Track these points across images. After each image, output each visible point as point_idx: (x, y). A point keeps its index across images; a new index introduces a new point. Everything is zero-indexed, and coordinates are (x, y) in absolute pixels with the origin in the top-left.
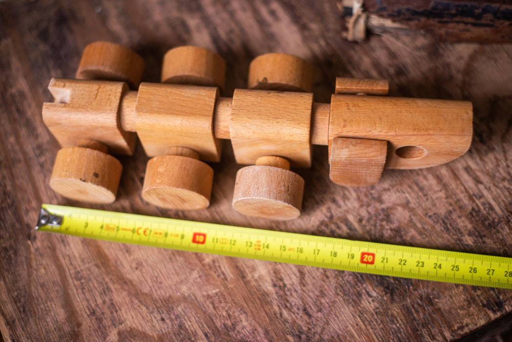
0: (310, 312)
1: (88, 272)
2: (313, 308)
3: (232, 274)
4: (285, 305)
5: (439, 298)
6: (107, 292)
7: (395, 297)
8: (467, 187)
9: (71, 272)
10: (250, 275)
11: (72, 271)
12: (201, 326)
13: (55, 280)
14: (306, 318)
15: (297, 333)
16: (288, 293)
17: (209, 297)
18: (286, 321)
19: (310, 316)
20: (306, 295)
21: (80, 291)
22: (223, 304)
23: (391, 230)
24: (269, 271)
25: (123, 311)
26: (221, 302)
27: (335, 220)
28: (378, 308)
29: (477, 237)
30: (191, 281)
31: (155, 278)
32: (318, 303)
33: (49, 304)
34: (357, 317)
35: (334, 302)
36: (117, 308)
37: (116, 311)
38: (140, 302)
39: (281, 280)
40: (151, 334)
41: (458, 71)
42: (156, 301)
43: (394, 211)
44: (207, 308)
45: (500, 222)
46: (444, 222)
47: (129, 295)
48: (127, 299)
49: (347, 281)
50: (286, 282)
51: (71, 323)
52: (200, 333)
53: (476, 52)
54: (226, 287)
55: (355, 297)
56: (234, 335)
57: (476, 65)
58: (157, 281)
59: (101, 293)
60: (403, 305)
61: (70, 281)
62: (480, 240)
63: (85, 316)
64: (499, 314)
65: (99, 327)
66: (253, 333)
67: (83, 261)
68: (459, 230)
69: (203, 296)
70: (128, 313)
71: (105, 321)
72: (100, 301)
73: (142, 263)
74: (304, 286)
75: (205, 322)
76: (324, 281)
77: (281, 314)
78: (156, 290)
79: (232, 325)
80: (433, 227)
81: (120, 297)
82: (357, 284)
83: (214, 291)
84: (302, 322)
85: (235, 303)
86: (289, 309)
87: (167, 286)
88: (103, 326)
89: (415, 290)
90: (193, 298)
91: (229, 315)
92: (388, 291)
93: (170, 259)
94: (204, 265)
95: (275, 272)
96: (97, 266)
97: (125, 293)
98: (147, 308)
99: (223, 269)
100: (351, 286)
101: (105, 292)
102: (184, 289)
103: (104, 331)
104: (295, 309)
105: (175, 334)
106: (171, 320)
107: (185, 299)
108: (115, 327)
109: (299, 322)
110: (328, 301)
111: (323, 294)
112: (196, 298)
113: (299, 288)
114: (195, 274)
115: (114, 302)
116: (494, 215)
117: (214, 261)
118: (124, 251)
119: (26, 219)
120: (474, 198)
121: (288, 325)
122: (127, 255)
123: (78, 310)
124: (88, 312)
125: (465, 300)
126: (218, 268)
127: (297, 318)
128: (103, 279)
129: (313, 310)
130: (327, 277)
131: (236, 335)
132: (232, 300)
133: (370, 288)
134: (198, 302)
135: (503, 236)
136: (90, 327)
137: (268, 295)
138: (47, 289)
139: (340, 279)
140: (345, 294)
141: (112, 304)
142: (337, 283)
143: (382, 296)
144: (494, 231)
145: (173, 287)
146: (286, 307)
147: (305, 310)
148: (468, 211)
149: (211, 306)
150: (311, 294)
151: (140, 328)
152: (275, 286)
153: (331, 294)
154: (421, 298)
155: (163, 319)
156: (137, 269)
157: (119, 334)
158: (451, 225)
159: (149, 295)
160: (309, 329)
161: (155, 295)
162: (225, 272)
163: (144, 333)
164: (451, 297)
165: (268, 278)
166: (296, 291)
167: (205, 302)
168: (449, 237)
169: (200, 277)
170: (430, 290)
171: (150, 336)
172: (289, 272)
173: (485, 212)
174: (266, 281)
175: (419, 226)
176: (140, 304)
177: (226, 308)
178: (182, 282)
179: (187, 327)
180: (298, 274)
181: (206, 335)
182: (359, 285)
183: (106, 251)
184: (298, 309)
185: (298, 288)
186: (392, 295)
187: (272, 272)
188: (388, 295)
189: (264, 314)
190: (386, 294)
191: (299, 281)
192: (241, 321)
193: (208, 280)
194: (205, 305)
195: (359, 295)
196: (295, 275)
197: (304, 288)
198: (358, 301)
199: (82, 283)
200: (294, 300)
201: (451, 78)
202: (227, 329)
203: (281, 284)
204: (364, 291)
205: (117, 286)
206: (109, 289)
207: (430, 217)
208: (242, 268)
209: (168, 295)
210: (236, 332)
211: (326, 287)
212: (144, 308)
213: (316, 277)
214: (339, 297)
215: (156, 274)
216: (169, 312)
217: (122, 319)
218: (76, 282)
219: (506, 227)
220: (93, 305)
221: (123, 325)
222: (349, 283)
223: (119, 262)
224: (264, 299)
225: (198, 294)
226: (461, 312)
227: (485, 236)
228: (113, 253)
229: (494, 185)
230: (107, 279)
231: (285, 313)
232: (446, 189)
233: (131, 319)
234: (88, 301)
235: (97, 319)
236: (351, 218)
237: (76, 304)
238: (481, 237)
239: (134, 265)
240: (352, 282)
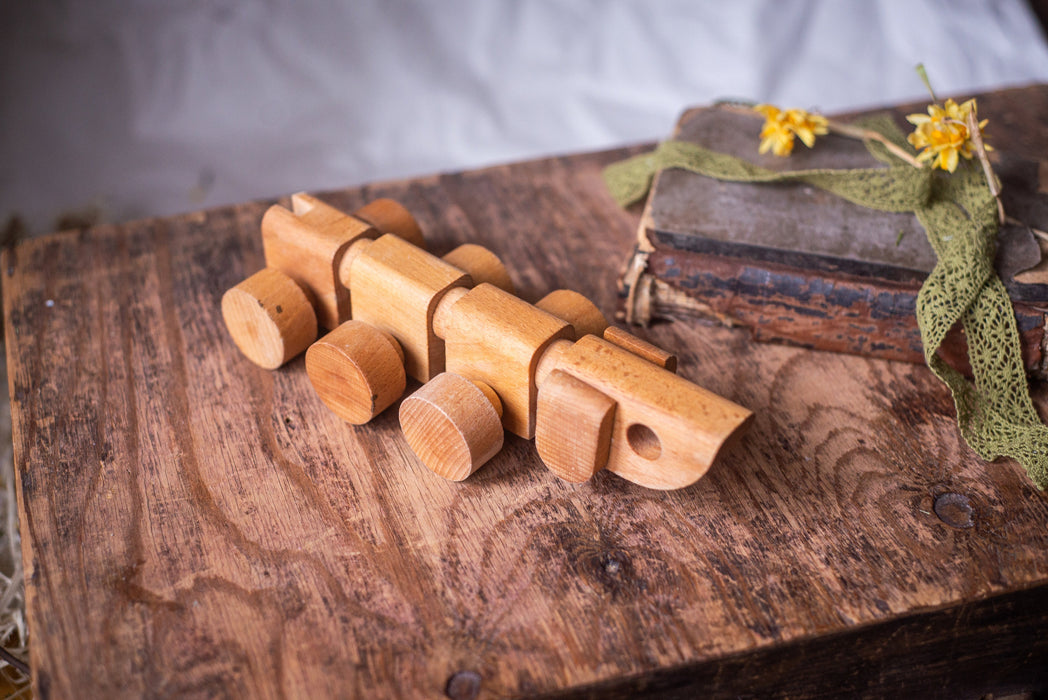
0: (488, 596)
1: (176, 507)
2: (493, 592)
3: (386, 538)
4: (453, 584)
5: (683, 608)
6: (195, 532)
7: (619, 599)
8: (754, 494)
9: (150, 503)
10: (410, 543)
11: (153, 502)
12: (321, 588)
13: (125, 508)
14: (479, 602)
15: (461, 616)
16: (461, 572)
17: (343, 558)
18: (448, 602)
19: (485, 600)
20: (486, 577)
21: (156, 525)
22: (361, 570)
23: (632, 524)
24: (440, 544)
25: (212, 555)
26: (359, 566)
27: (552, 502)
28: (590, 606)
29: (755, 549)
30: (323, 538)
31: (270, 528)
32: (502, 588)
33: (106, 532)
34: (556, 612)
35: (525, 591)
36: (204, 552)
37: (202, 555)
38: (241, 550)
39: (455, 555)
40: (243, 587)
41: (770, 372)
42: (264, 551)
43: (643, 505)
44: (336, 571)
45: (793, 537)
46: (711, 526)
47: (226, 540)
48: (222, 544)
49: (552, 570)
50: (461, 558)
51: (130, 558)
52: (317, 596)
53: (799, 356)
54: (372, 551)
55: (557, 589)
56: (367, 606)
57: (796, 369)
58: (274, 531)
59: (186, 532)
60: (628, 609)
61: (146, 511)
62: (761, 553)
63: (154, 553)
64: (769, 641)
65: (170, 569)
66: (396, 607)
67: (172, 493)
68: (732, 537)
69: (336, 557)
70: (218, 559)
71: (181, 563)
72: (181, 540)
73: (257, 509)
74: (487, 566)
75: (329, 586)
76: (518, 565)
77: (443, 593)
78: (268, 541)
79: (368, 594)
80: (693, 530)
81: (211, 539)
82: (565, 575)
83: (353, 554)
84: (473, 606)
85: (379, 571)
86: (458, 590)
87: (286, 538)
88: (175, 568)
89: (650, 593)
90: (320, 557)
91: (366, 583)
92: (609, 589)
93: (300, 510)
94: (346, 523)
95: (449, 547)
96: (191, 502)
97: (220, 537)
98: (248, 557)
99: (374, 532)
100: (556, 576)
101: (192, 531)
102: (310, 546)
103: (175, 574)
104: (467, 591)
105: (279, 593)
106: (279, 576)
107: (306, 556)
108: (194, 572)
109: (468, 605)
110: (517, 588)
111: (512, 578)
112: (323, 557)
113: (480, 568)
114: (331, 531)
115: (202, 545)
116: (786, 529)
117: (363, 521)
118: (236, 492)
119: (107, 438)
120: (762, 506)
121: (449, 606)
122: (238, 496)
123: (145, 544)
124: (159, 550)
125: (722, 616)
126: (366, 530)
127: (466, 600)
128: (195, 517)
129: (493, 595)
130: (524, 561)
131: (370, 607)
132: (376, 567)
133: (583, 584)
134: (325, 562)
135: (795, 553)
136: (156, 567)
137: (430, 569)
138: (109, 517)
139: (543, 566)
140: (544, 584)
141: (199, 547)
142: (537, 570)
143: (599, 594)
144: (782, 545)
145: (294, 541)
146: (453, 586)
147: (481, 594)
148: (750, 520)
149: (343, 569)
150: (494, 577)
151: (230, 579)
152: (444, 560)
153: (525, 581)
154: (657, 604)
155: (266, 573)
156: (247, 513)
157: (197, 580)
158: (720, 530)
159: (256, 545)
160: (480, 615)
161: (264, 546)
162: (375, 535)
163: (234, 585)
164: (702, 610)
165: (437, 551)
166: (473, 570)
167: (336, 564)
168: (715, 544)
169: (337, 535)
170: (671, 598)
171: (241, 589)
172: (469, 548)
173: (774, 524)
174: (433, 553)
175: (674, 525)
176: (238, 551)
177: (365, 575)
178: (308, 536)
179: (300, 586)
180: (482, 552)
181: (325, 600)
182: (569, 576)
183: (210, 488)
184: (471, 591)
185: (478, 569)
186: (614, 594)
187: (444, 545)
188: (609, 594)
189: (418, 589)
190: (606, 591)
191: (481, 560)
192: (382, 592)
193: (347, 540)
194: (335, 567)
195: (566, 587)
196: (478, 553)
197: (486, 569)
198: (561, 594)
199: (162, 518)
200: (469, 580)
201: (759, 377)
202: (358, 597)
203: (454, 560)
204: (574, 585)
205: (214, 528)
206: (199, 529)
207: (692, 518)
208: (401, 535)
209: (283, 548)
210: (371, 602)
211: (519, 572)
212: (243, 557)
213: (507, 560)
214: (535, 586)
215: (274, 523)
216: (277, 567)
217: (207, 564)
218: (153, 515)
219: (803, 545)
220: (169, 544)
221: (206, 571)
222: (555, 573)
223: (224, 503)
224: (423, 572)
225: (329, 553)
226: (713, 629)
227: (767, 549)
228: (219, 491)
229: (794, 496)
230: (200, 518)
231: (450, 593)
232: (723, 492)
233: (220, 566)
234: (164, 537)
235: (170, 559)
236: (576, 502)
237: (144, 539)
238: (762, 550)
239: (245, 509)
240: (559, 572)
